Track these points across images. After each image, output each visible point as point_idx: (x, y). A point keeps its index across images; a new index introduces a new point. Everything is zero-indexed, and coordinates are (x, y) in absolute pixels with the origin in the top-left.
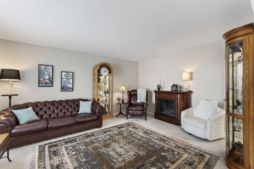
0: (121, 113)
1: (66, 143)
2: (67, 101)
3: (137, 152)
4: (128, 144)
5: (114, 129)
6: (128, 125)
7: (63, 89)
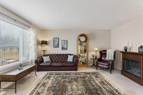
0: (94, 65)
1: (56, 74)
2: (63, 55)
3: (83, 93)
4: (83, 85)
5: (83, 74)
6: (94, 73)
7: (63, 48)
